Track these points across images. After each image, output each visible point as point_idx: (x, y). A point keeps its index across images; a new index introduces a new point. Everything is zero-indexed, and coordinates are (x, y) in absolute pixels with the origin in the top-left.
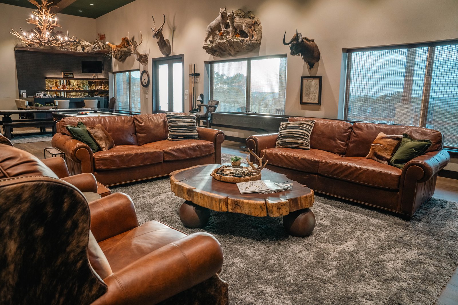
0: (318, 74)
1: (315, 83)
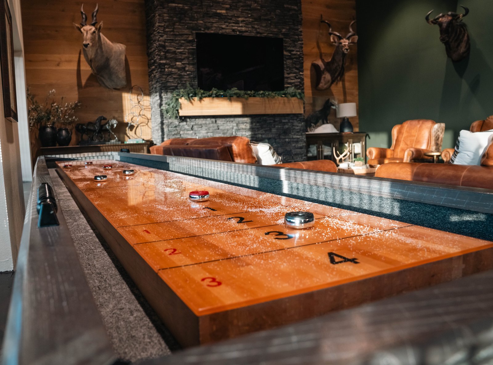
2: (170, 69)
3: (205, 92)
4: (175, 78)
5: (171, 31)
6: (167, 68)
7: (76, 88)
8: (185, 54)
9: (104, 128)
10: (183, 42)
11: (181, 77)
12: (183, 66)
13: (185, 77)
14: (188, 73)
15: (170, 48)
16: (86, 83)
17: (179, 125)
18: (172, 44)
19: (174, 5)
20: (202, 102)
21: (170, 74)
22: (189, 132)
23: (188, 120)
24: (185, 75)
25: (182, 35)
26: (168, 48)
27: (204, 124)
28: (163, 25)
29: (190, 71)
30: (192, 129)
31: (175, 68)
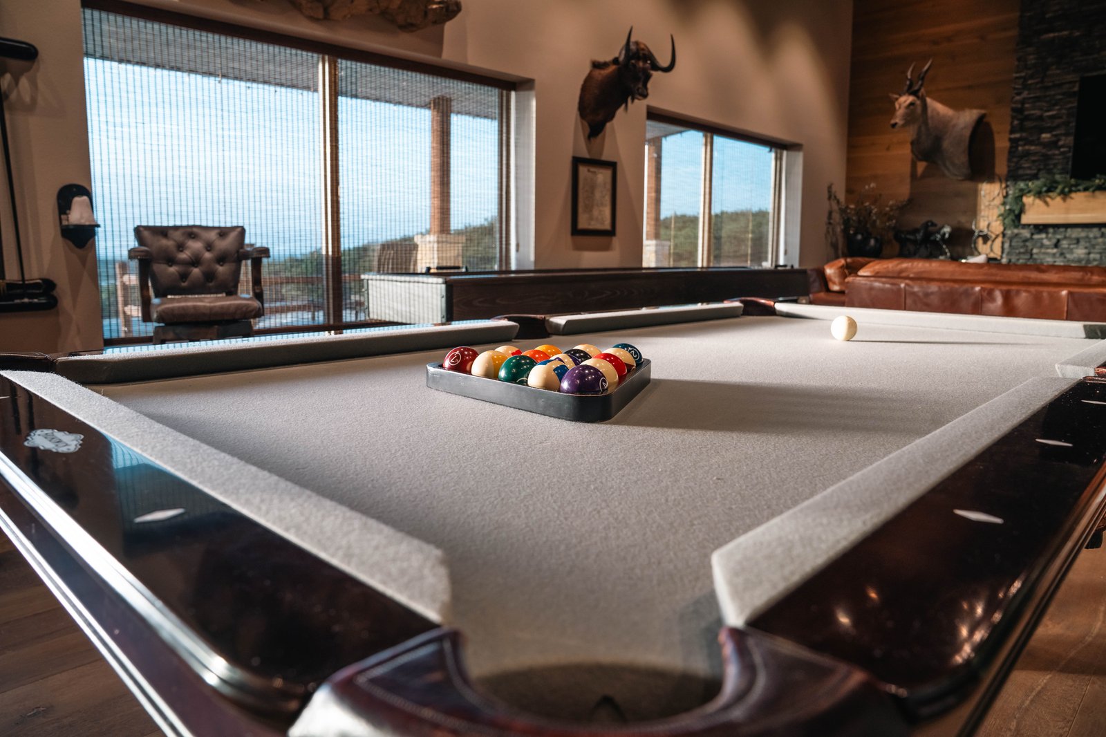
0: (606, 156)
1: (603, 176)
2: (1027, 147)
3: (1079, 182)
4: (1034, 161)
5: (1037, 83)
6: (1021, 146)
7: (908, 180)
8: (1061, 118)
9: (932, 238)
10: (1060, 97)
11: (1047, 158)
12: (1054, 139)
13: (1057, 157)
14: (1062, 150)
15: (1032, 112)
16: (924, 172)
17: (1032, 238)
18: (1038, 104)
19: (1051, 35)
20: (1069, 200)
21: (1027, 154)
22: (1050, 251)
23: (1051, 230)
24: (1054, 155)
25: (1060, 85)
26: (1026, 113)
27: (1083, 238)
28: (1023, 74)
29: (1067, 147)
30: (1056, 245)
31: (1036, 145)
